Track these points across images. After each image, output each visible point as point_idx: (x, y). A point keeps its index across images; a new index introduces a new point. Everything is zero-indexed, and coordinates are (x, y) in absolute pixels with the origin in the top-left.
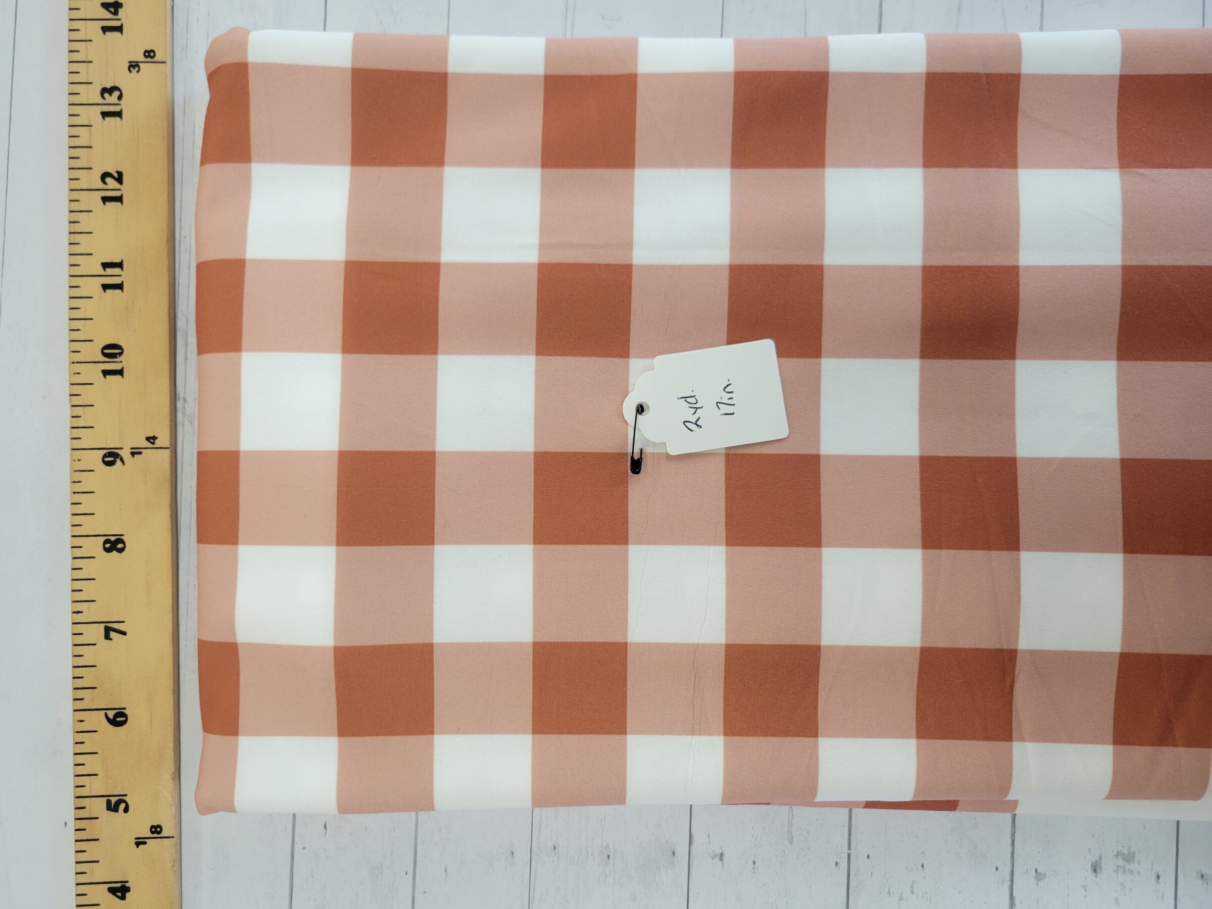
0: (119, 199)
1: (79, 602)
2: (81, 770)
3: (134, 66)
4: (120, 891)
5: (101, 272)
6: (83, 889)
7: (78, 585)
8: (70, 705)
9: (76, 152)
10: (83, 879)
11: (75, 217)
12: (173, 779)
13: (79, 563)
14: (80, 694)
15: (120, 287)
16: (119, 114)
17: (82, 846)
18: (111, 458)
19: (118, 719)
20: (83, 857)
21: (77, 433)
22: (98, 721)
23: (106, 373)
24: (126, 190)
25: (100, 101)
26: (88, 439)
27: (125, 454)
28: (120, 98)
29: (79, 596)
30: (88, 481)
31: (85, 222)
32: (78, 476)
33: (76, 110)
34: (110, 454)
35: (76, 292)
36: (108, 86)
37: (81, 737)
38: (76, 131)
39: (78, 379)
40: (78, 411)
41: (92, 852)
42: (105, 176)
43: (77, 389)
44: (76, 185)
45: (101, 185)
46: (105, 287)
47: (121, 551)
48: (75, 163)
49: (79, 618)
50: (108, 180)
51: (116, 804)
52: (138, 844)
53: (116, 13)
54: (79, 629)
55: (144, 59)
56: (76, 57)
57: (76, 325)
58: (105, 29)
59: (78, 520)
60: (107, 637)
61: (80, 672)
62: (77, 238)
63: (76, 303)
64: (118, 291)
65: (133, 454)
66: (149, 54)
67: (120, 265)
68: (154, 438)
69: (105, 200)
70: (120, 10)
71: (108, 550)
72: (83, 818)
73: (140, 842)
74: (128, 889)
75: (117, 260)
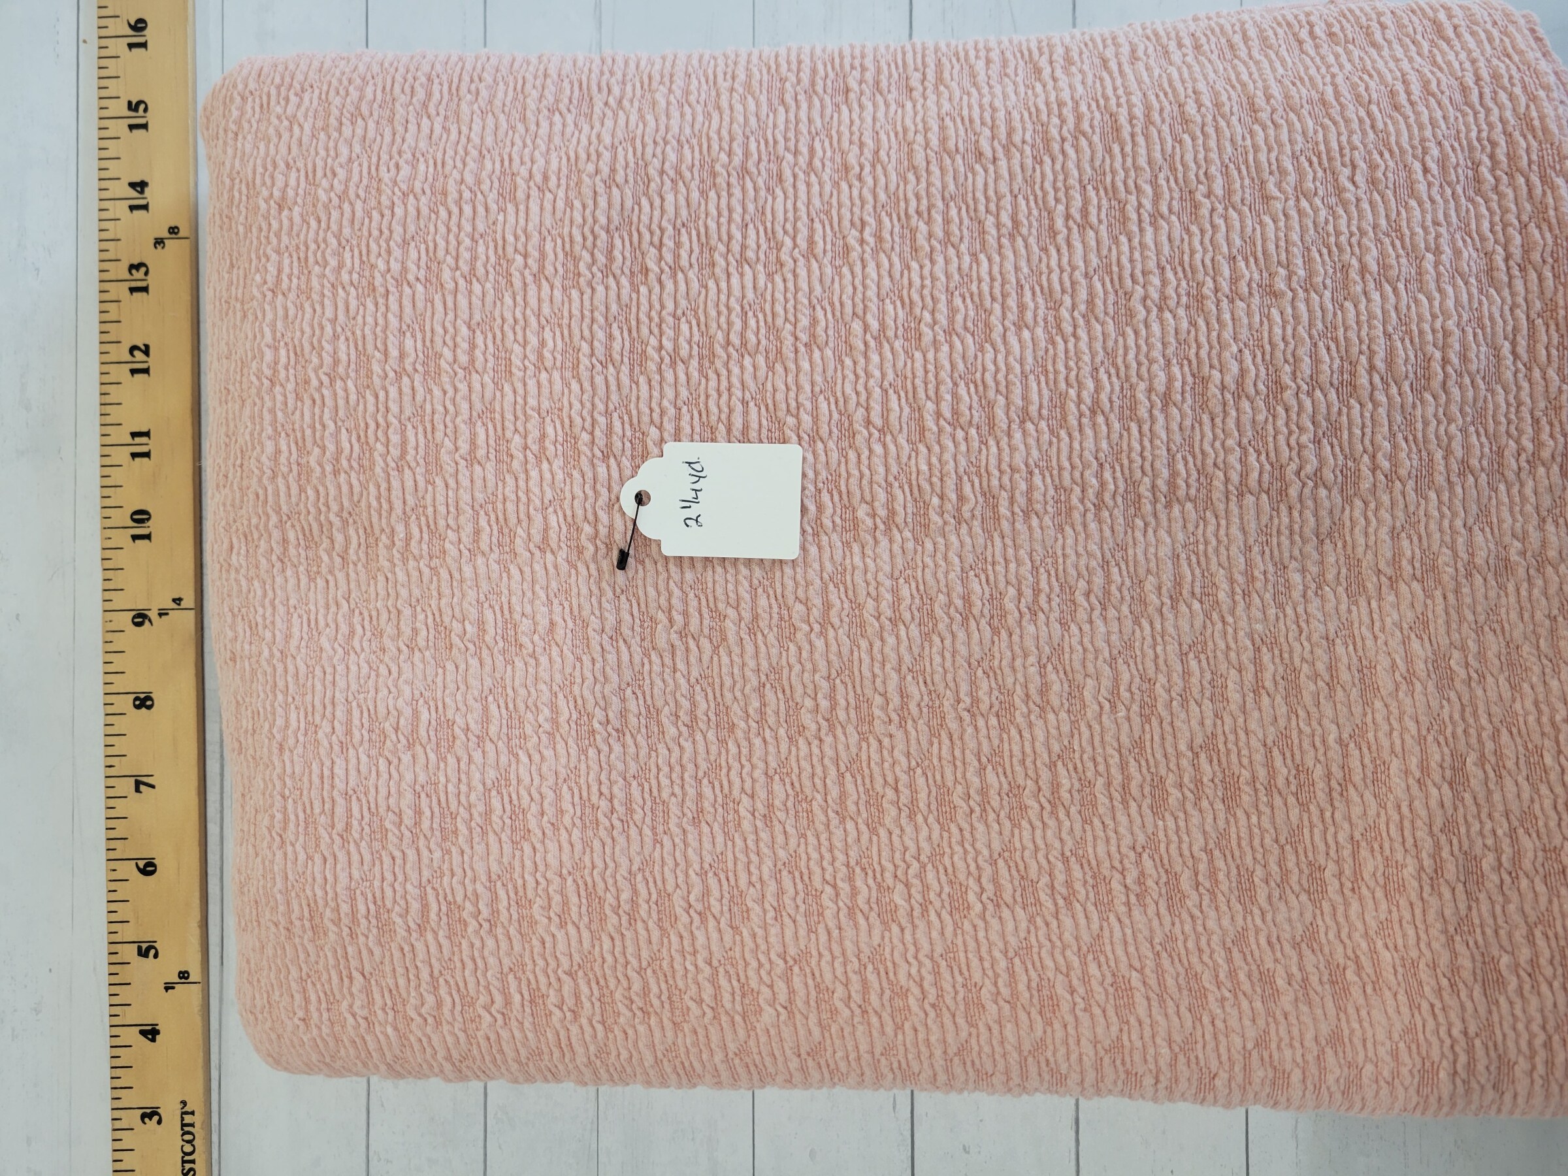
0: (146, 371)
1: (112, 756)
2: (114, 917)
3: (159, 242)
4: (151, 1033)
5: (129, 440)
6: (116, 1031)
7: (111, 740)
8: (103, 855)
9: (106, 327)
10: (116, 1021)
11: (106, 388)
12: (200, 927)
13: (111, 719)
14: (113, 844)
15: (147, 455)
16: (145, 289)
17: (115, 989)
18: (140, 619)
19: (149, 868)
20: (116, 1000)
21: (108, 595)
22: (129, 870)
23: (135, 538)
24: (152, 362)
25: (128, 276)
26: (119, 601)
27: (153, 615)
28: (146, 273)
29: (111, 751)
30: (119, 642)
31: (115, 393)
32: (110, 637)
33: (107, 286)
34: (139, 615)
35: (107, 461)
36: (136, 262)
37: (113, 886)
38: (106, 306)
39: (109, 544)
40: (110, 574)
41: (125, 995)
42: (133, 349)
43: (108, 554)
44: (106, 358)
45: (129, 358)
46: (134, 455)
47: (149, 707)
48: (106, 338)
49: (112, 772)
50: (136, 353)
51: (146, 950)
52: (167, 989)
53: (142, 192)
54: (111, 782)
55: (167, 235)
56: (105, 235)
57: (107, 492)
58: (132, 208)
59: (110, 678)
60: (137, 790)
61: (112, 823)
62: (108, 409)
63: (107, 471)
64: (146, 460)
65: (160, 615)
66: (173, 230)
67: (147, 434)
68: (180, 599)
69: (134, 372)
70: (147, 190)
71: (137, 707)
72: (116, 963)
73: (168, 987)
74: (158, 1032)
75: (145, 430)
